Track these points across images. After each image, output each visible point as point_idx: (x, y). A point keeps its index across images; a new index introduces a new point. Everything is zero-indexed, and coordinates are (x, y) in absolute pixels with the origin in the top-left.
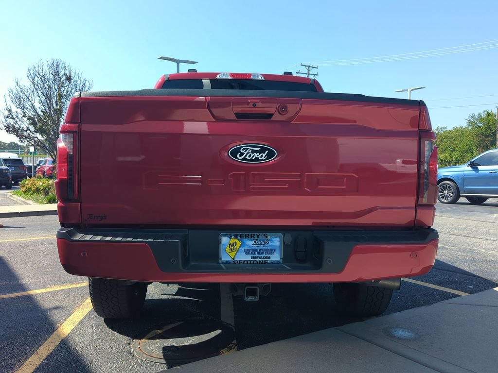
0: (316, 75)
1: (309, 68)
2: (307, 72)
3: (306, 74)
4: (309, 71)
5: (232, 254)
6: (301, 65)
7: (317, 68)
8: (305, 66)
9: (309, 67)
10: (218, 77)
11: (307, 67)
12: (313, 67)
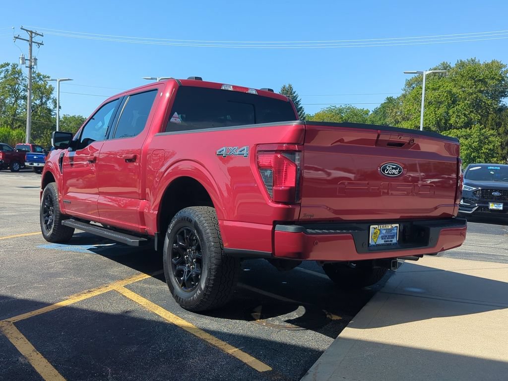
0: (41, 44)
1: (32, 34)
2: (28, 38)
3: (28, 41)
4: (31, 37)
5: (375, 240)
6: (22, 29)
7: (43, 36)
8: (27, 31)
9: (32, 32)
10: (223, 88)
11: (29, 33)
12: (36, 34)
